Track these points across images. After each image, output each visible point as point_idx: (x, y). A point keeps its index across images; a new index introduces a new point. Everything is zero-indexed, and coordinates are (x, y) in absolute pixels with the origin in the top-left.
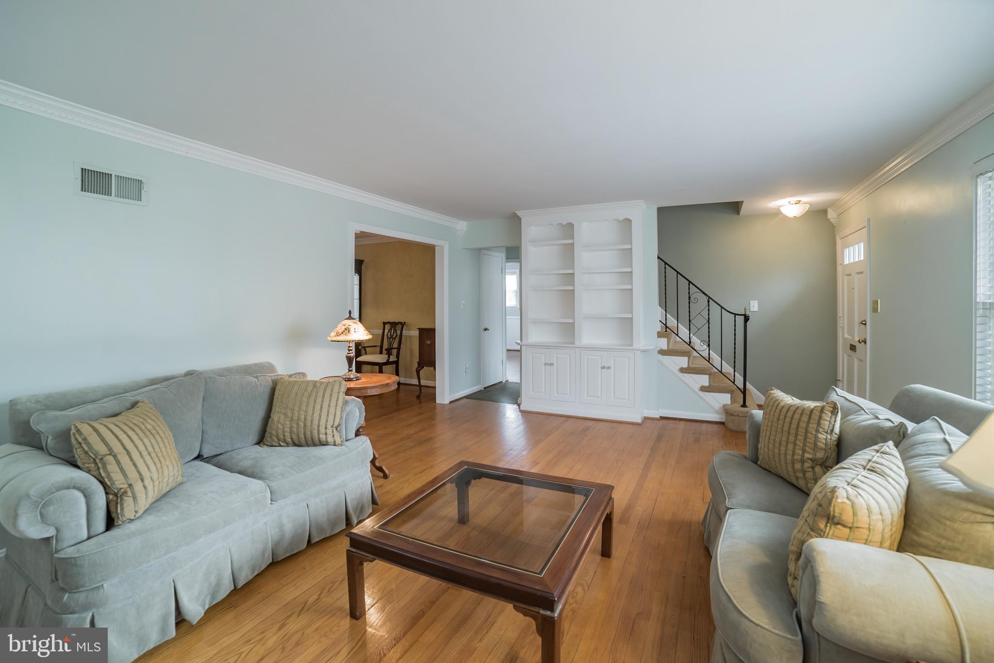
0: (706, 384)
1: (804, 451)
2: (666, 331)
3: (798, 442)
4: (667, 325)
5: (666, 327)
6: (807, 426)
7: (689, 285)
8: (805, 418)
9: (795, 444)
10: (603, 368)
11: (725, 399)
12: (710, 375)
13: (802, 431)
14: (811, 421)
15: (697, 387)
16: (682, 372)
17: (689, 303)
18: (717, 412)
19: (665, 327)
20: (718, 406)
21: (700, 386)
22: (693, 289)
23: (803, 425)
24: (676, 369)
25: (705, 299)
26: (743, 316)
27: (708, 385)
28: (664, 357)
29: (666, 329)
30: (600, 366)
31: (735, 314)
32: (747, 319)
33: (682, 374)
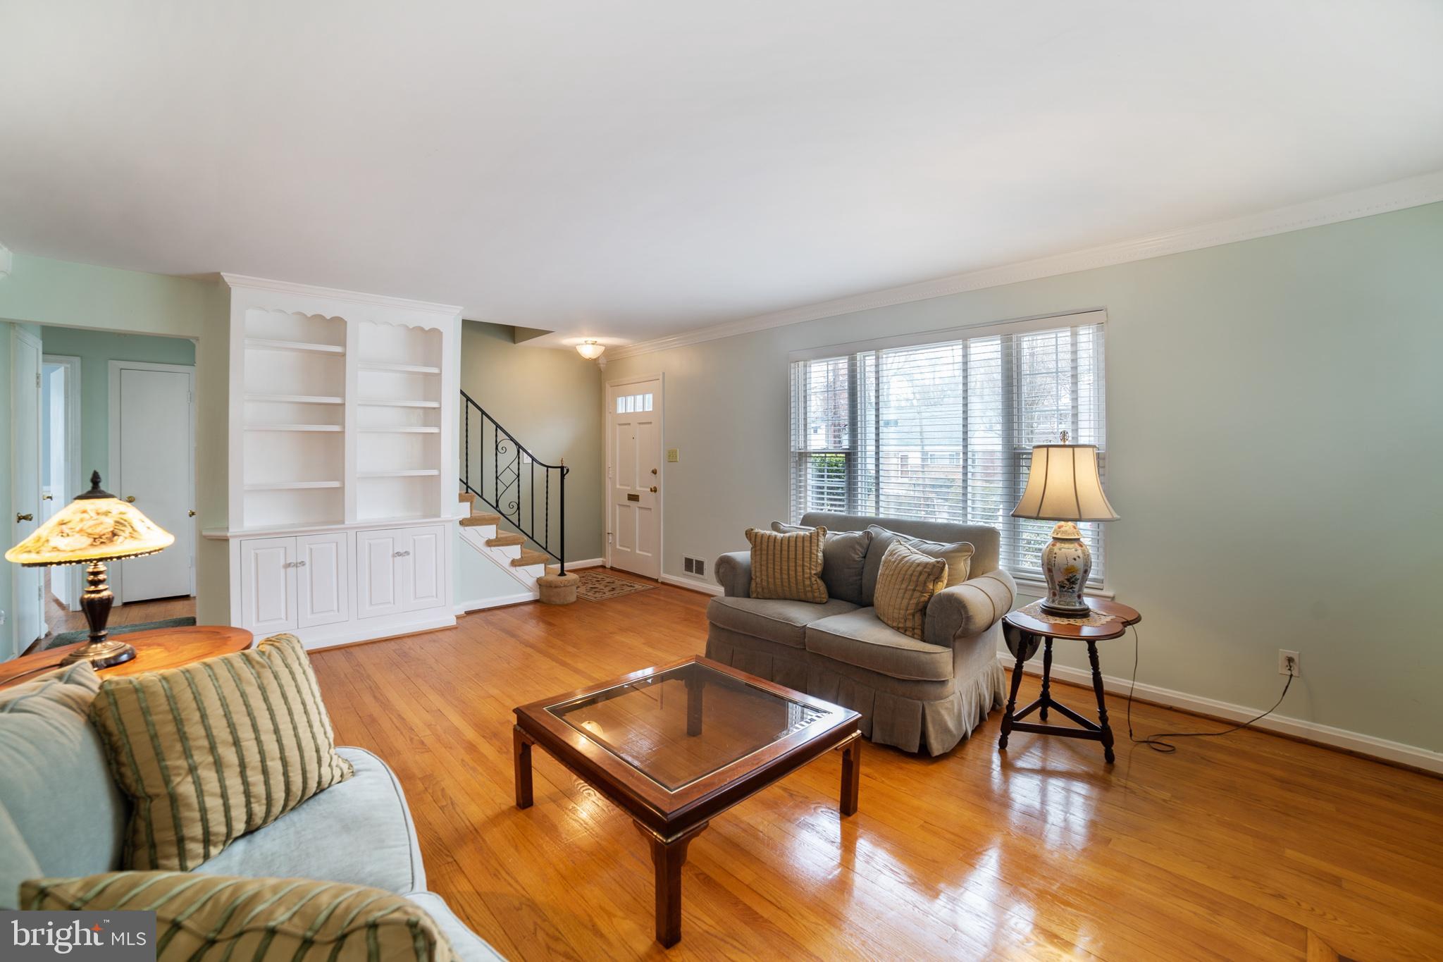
0: (518, 556)
1: (810, 569)
2: (467, 492)
3: (806, 564)
4: (469, 484)
5: (468, 487)
6: (811, 549)
7: (496, 430)
8: (807, 544)
9: (803, 566)
10: (399, 554)
11: (538, 571)
12: (522, 544)
13: (807, 554)
14: (813, 545)
15: (506, 562)
16: (490, 546)
17: (496, 454)
18: (530, 590)
19: (465, 486)
20: (531, 581)
21: (511, 559)
22: (501, 435)
23: (807, 549)
24: (480, 543)
25: (515, 448)
26: (560, 469)
27: (520, 557)
28: (466, 528)
29: (467, 490)
30: (391, 553)
31: (548, 467)
32: (563, 471)
33: (489, 548)
